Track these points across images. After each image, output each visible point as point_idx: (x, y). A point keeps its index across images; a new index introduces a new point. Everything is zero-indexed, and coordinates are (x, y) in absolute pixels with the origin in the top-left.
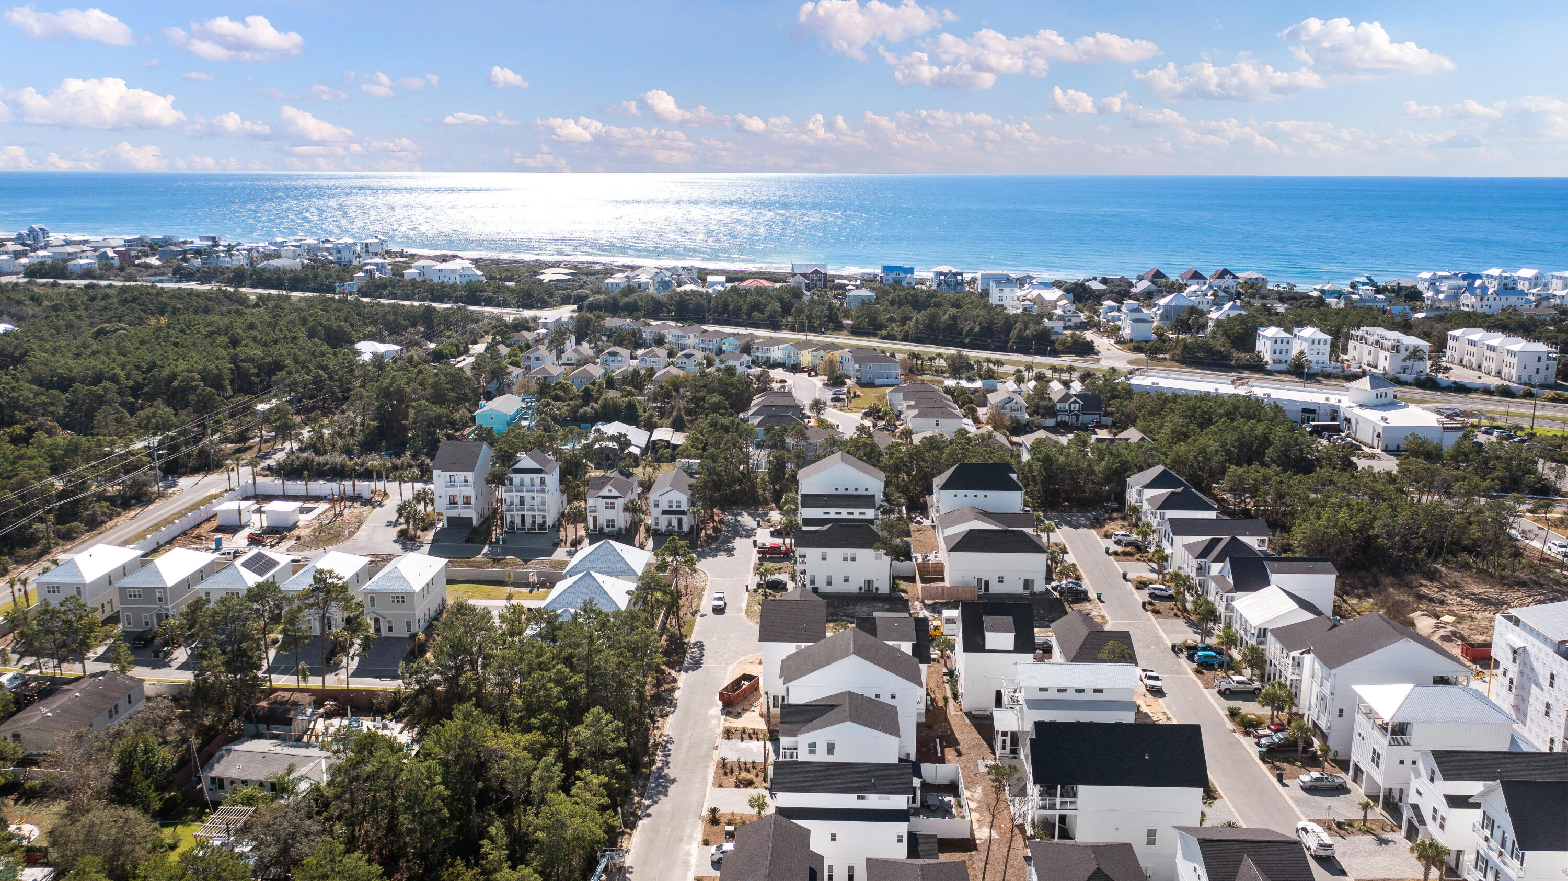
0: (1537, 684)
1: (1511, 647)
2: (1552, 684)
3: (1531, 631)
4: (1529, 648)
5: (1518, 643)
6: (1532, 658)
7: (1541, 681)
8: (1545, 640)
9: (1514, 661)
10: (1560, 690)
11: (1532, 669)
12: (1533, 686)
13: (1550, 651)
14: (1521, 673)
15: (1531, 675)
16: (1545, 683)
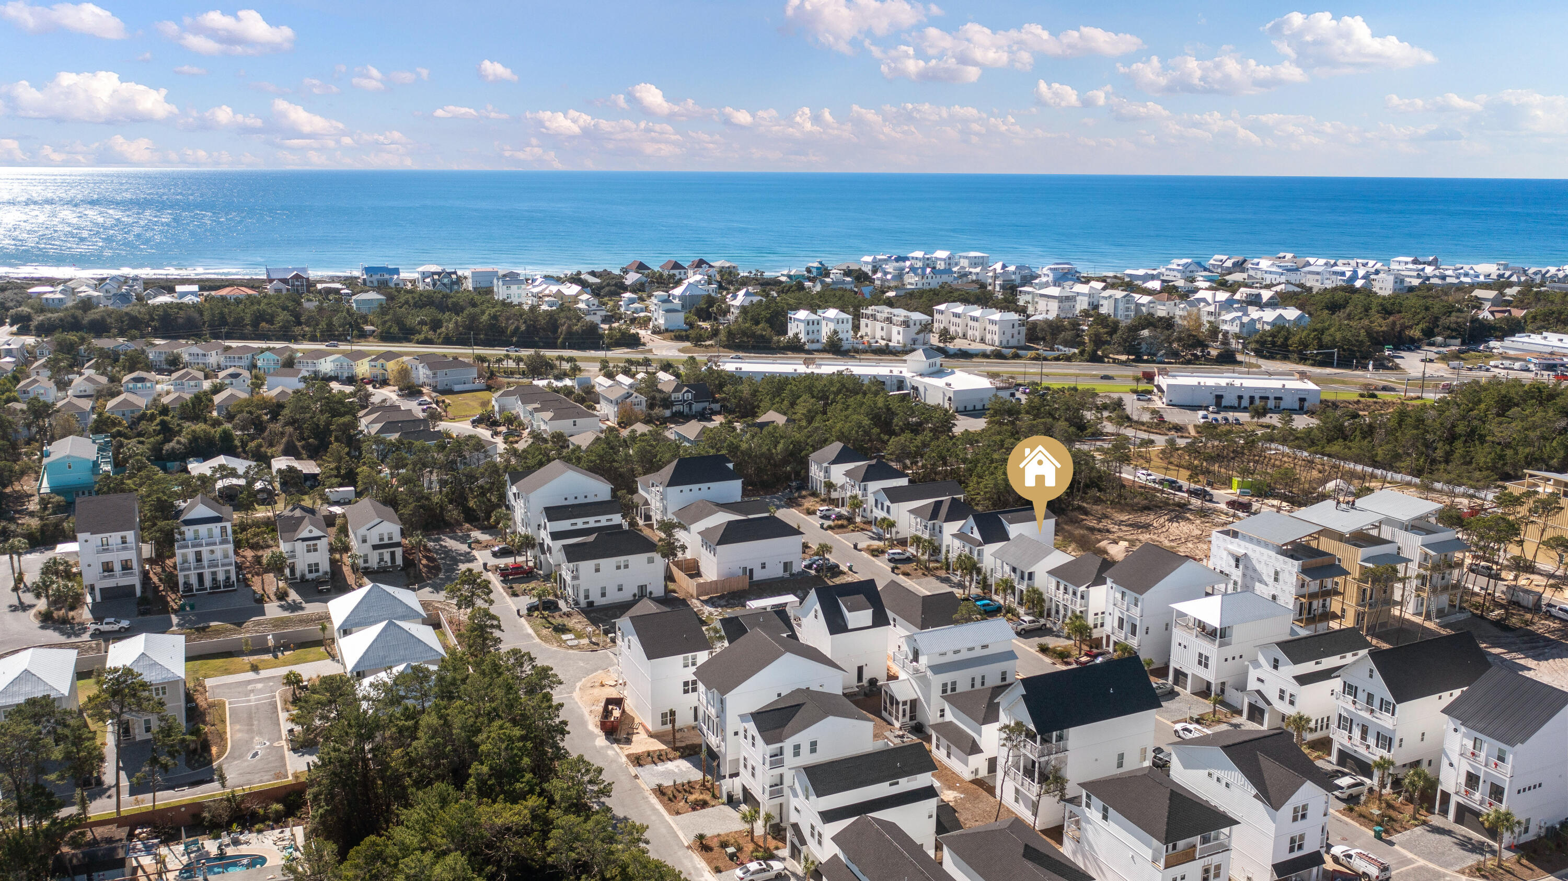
0: (1261, 581)
1: (1233, 555)
2: (1276, 580)
3: (1251, 540)
4: (1250, 553)
5: (1240, 551)
6: (1254, 562)
7: (1265, 578)
8: (1266, 545)
9: (1237, 566)
10: (1285, 583)
11: (1255, 570)
12: (1257, 584)
13: (1273, 554)
14: (1244, 575)
15: (1253, 575)
16: (1270, 581)
